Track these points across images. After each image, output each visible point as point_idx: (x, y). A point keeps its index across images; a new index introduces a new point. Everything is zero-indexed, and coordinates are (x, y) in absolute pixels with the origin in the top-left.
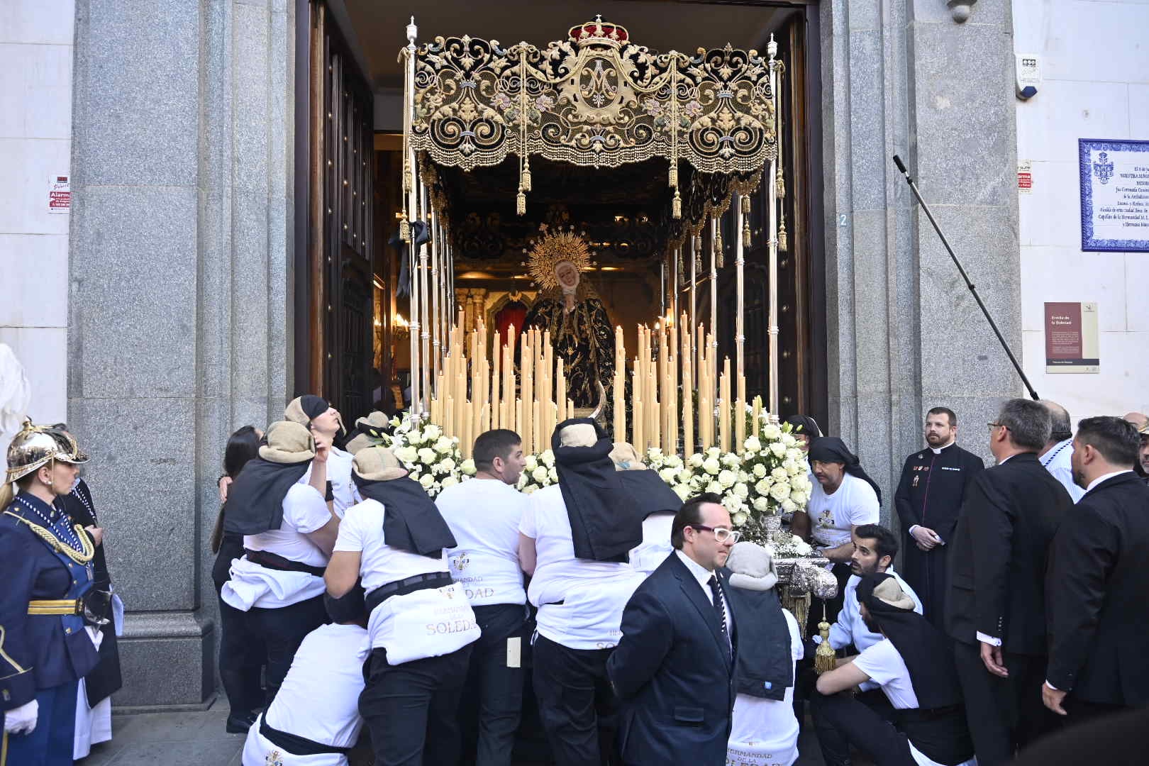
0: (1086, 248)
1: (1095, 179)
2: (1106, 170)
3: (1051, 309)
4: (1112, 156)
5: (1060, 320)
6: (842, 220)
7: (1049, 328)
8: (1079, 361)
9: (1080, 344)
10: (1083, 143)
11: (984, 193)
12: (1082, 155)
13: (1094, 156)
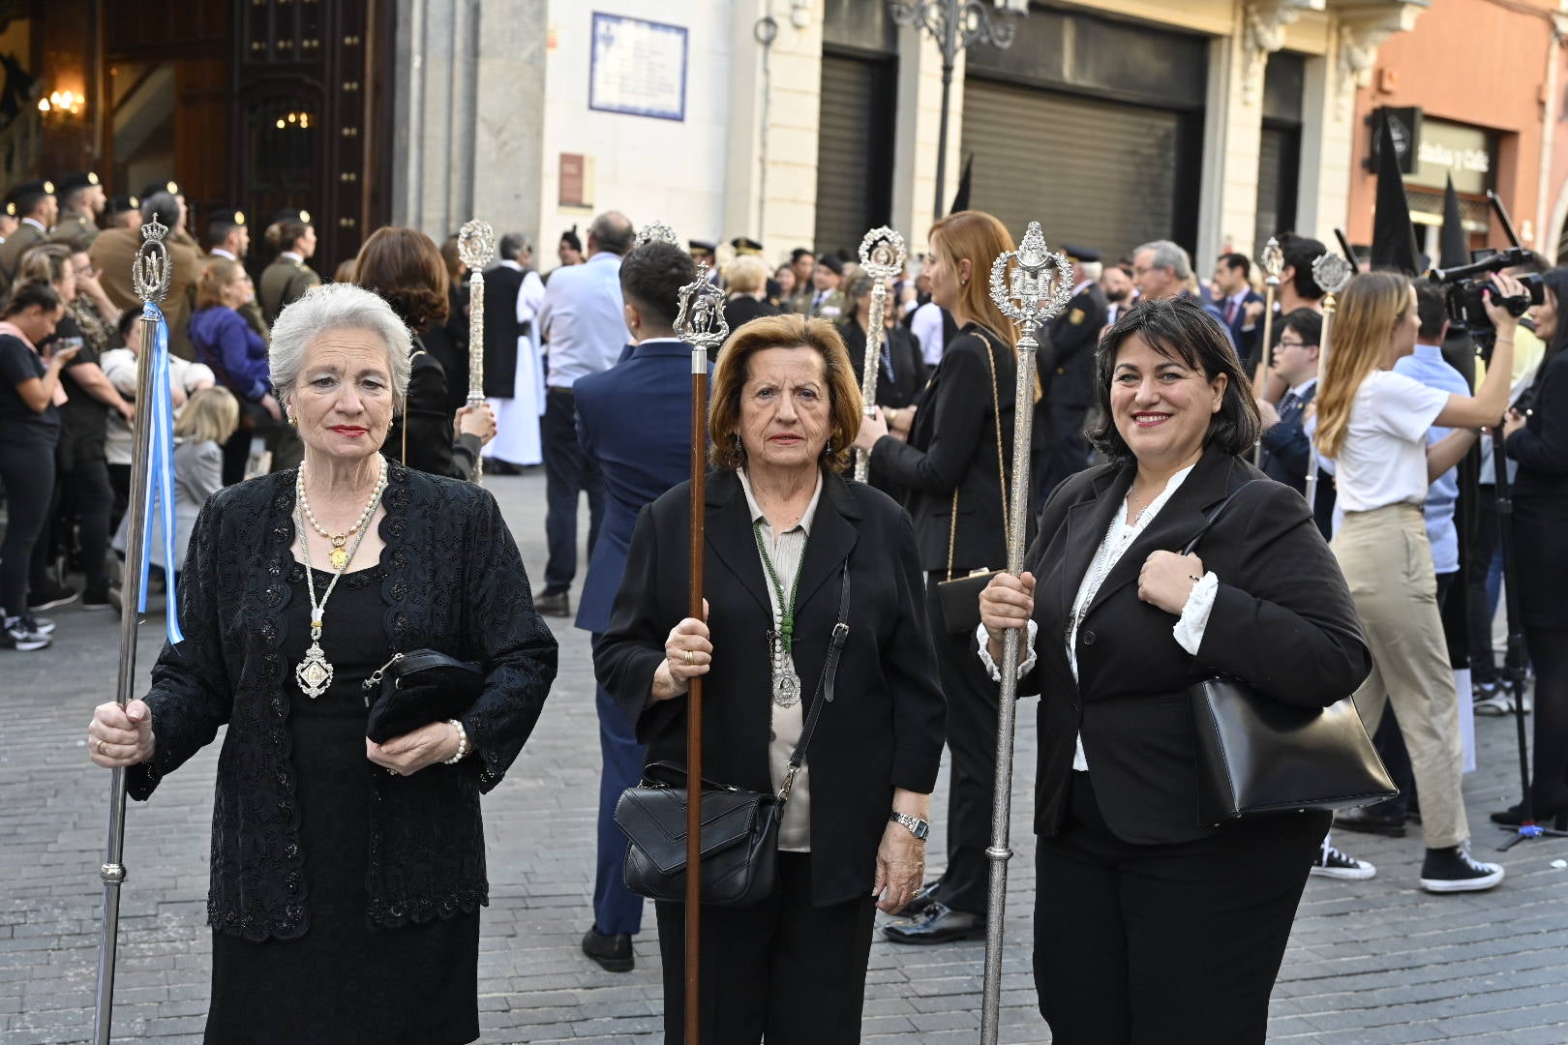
0: (591, 108)
1: (601, 47)
2: (609, 40)
3: (566, 159)
4: (614, 27)
5: (571, 169)
6: (416, 62)
7: (563, 176)
8: (580, 205)
9: (580, 190)
10: (597, 16)
11: (525, 54)
12: (594, 25)
13: (602, 25)
